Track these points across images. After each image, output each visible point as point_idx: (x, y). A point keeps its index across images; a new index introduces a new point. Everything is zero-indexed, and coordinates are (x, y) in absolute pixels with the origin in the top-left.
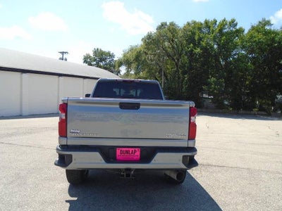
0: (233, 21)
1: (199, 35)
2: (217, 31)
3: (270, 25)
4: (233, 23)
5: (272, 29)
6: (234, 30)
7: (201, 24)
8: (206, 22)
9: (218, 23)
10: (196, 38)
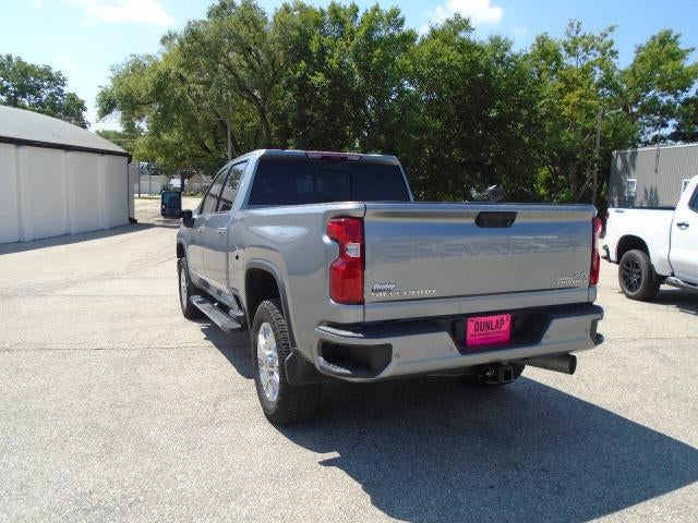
0: (395, 13)
1: (319, 40)
2: (361, 33)
3: (470, 29)
4: (395, 19)
5: (472, 39)
6: (397, 34)
7: (323, 13)
8: (335, 10)
9: (360, 14)
10: (314, 47)
